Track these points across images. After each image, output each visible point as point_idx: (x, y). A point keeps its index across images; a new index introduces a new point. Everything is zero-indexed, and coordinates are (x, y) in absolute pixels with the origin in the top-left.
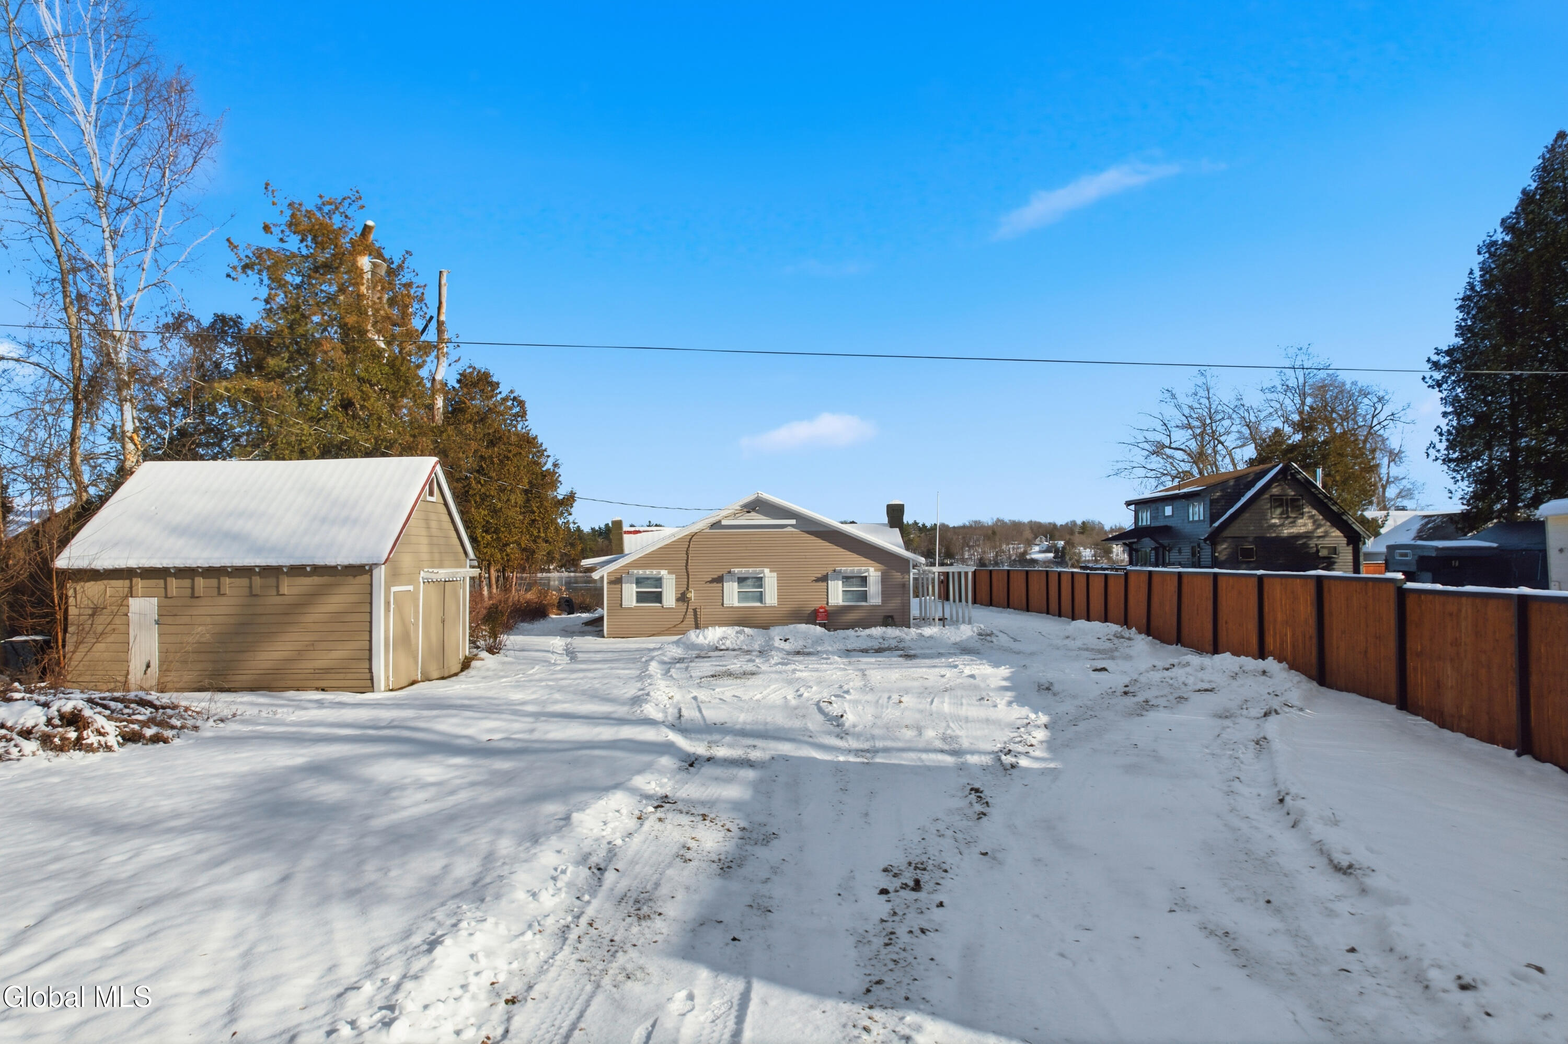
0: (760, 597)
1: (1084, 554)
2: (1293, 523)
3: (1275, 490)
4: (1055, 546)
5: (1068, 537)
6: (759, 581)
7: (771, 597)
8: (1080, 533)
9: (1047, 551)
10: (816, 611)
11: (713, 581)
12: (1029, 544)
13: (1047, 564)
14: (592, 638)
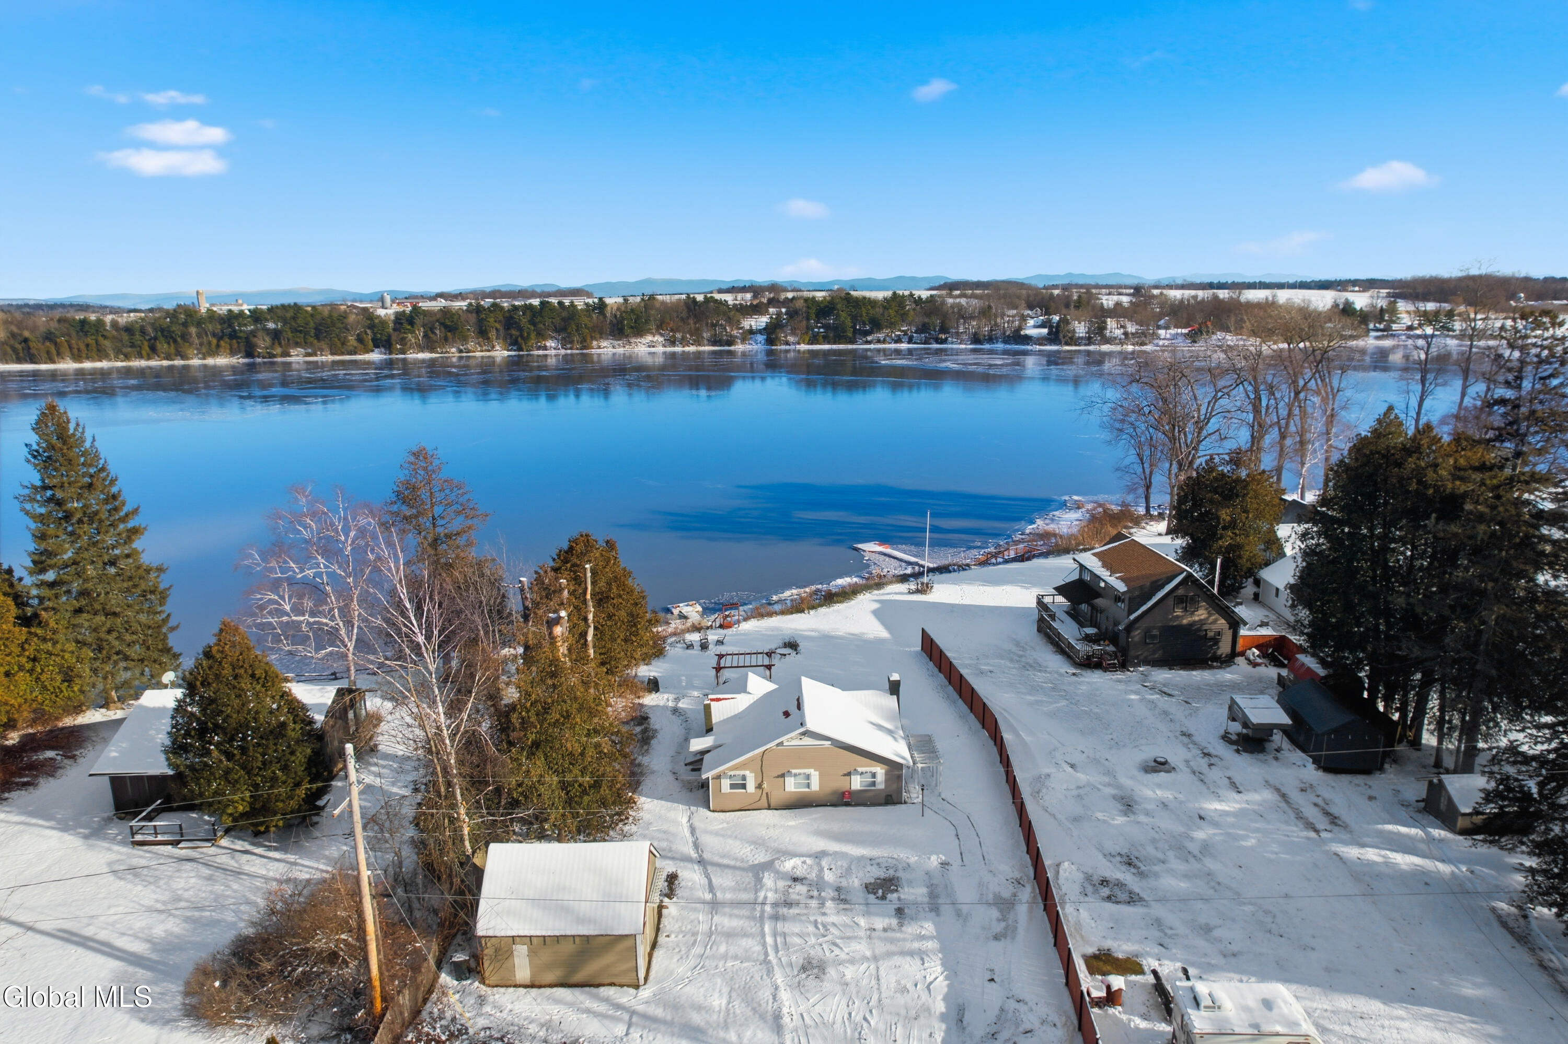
0: (808, 786)
1: (1077, 330)
2: (1192, 613)
3: (1181, 592)
4: (1050, 321)
5: (1063, 311)
6: (808, 777)
7: (815, 786)
8: (1077, 307)
9: (1042, 326)
10: (844, 793)
11: (778, 777)
12: (1023, 319)
13: (1041, 341)
14: (703, 812)
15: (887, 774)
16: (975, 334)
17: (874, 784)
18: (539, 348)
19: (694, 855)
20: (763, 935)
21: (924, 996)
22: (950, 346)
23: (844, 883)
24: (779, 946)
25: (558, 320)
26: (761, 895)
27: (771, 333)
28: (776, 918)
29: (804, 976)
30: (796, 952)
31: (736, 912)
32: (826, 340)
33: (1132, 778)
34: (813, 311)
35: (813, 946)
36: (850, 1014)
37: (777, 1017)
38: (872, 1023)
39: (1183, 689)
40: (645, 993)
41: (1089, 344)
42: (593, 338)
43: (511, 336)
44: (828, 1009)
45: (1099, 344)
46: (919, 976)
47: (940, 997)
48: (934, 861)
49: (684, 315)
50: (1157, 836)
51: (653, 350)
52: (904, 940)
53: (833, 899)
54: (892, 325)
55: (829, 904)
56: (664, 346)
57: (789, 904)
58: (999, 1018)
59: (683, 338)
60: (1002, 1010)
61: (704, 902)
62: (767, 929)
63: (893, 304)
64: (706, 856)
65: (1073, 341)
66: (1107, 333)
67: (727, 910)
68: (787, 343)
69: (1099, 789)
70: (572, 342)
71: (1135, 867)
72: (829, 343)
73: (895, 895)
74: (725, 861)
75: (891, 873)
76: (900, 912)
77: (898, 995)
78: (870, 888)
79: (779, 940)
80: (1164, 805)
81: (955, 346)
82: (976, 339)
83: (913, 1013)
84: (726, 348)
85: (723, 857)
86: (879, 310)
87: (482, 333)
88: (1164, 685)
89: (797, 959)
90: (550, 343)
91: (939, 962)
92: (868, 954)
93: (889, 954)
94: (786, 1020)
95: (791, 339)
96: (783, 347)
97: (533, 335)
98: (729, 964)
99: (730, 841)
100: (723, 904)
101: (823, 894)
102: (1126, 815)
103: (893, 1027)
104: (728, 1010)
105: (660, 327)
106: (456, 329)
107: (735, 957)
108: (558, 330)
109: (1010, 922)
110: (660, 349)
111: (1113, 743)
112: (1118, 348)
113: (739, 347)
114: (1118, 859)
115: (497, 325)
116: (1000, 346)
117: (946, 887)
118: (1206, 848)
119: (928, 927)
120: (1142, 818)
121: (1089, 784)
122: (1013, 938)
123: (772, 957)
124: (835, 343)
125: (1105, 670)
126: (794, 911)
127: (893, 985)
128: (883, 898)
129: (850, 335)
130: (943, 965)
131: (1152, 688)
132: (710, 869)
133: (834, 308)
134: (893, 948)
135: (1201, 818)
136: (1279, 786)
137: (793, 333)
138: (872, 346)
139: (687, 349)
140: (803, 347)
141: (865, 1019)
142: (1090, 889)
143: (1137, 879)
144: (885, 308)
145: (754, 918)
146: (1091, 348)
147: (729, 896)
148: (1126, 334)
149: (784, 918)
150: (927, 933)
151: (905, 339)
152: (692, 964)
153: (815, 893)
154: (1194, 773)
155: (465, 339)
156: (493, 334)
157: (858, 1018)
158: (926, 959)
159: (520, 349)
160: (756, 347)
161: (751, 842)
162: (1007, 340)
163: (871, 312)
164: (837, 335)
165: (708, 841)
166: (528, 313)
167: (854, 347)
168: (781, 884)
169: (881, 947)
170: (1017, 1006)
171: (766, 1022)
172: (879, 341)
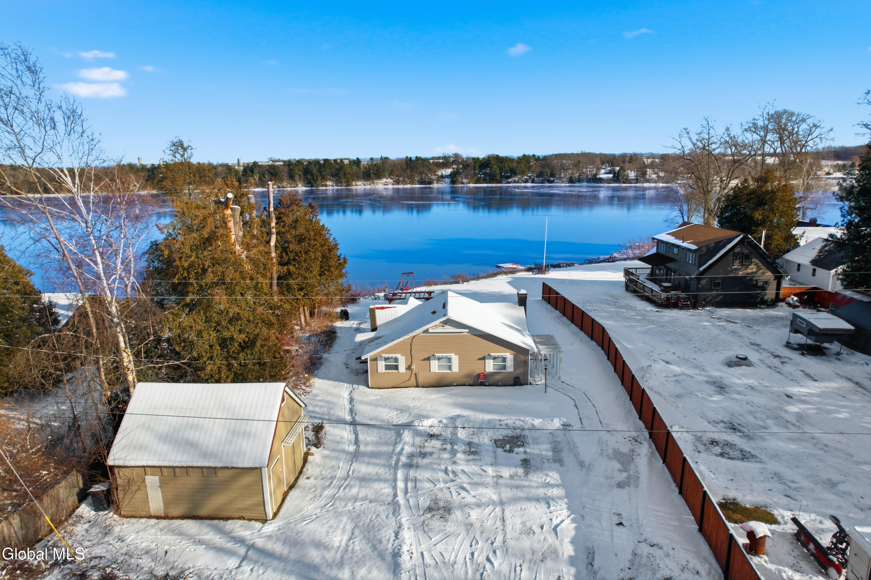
0: (450, 368)
1: (630, 175)
2: (747, 267)
3: (737, 250)
4: (614, 170)
5: (622, 164)
6: (449, 360)
7: (456, 368)
8: (629, 162)
9: (609, 173)
10: (479, 375)
11: (425, 359)
12: (599, 169)
13: (608, 181)
14: (363, 388)
15: (515, 359)
16: (571, 178)
17: (504, 367)
18: (323, 186)
19: (348, 418)
20: (395, 480)
21: (551, 539)
22: (556, 184)
23: (475, 440)
24: (409, 490)
25: (333, 170)
26: (399, 448)
27: (453, 178)
28: (409, 466)
29: (429, 516)
30: (424, 494)
31: (374, 460)
32: (485, 181)
33: (718, 370)
34: (477, 165)
35: (441, 489)
36: (473, 554)
37: (396, 554)
38: (496, 564)
39: (743, 320)
40: (269, 528)
41: (636, 183)
42: (353, 180)
43: (307, 178)
44: (450, 548)
45: (643, 183)
46: (545, 519)
47: (567, 540)
48: (557, 423)
49: (405, 167)
50: (753, 409)
51: (386, 187)
52: (529, 487)
53: (464, 452)
54: (523, 173)
55: (460, 456)
56: (393, 184)
57: (424, 455)
58: (632, 562)
59: (403, 180)
60: (635, 554)
61: (347, 453)
62: (400, 475)
63: (523, 161)
64: (358, 419)
65: (627, 180)
66: (648, 177)
67: (366, 459)
68: (463, 183)
69: (692, 377)
70: (341, 182)
71: (740, 431)
72: (486, 183)
73: (521, 449)
74: (373, 423)
75: (518, 432)
76: (526, 463)
77: (524, 536)
78: (499, 443)
79: (410, 485)
80: (752, 388)
81: (558, 184)
82: (571, 181)
83: (539, 556)
84: (428, 186)
85: (371, 419)
86: (515, 164)
87: (291, 177)
88: (728, 317)
89: (424, 502)
90: (329, 183)
91: (565, 506)
92: (495, 497)
93: (516, 500)
94: (405, 557)
95: (465, 181)
96: (460, 185)
97: (319, 178)
98: (358, 504)
99: (381, 409)
100: (364, 454)
101: (455, 447)
102: (720, 393)
103: (518, 569)
104: (347, 546)
105: (391, 175)
106: (277, 175)
107: (365, 499)
108: (333, 176)
109: (632, 473)
110: (390, 187)
111: (696, 349)
112: (653, 185)
113: (435, 185)
114: (722, 425)
115: (300, 173)
116: (585, 184)
117: (569, 443)
118: (800, 417)
119: (554, 477)
120: (735, 396)
121: (683, 374)
122: (637, 487)
123: (400, 499)
124: (490, 183)
125: (681, 308)
126: (425, 461)
127: (518, 527)
128: (511, 451)
129: (498, 178)
130: (569, 508)
131: (719, 319)
132: (359, 428)
133: (489, 163)
134: (520, 494)
135: (788, 396)
136: (851, 378)
137: (466, 178)
138: (511, 185)
139: (406, 186)
140: (472, 185)
141: (488, 560)
142: (702, 448)
143: (745, 441)
144: (518, 163)
145: (390, 466)
146: (638, 185)
147: (370, 448)
148: (658, 177)
149: (417, 466)
150: (552, 482)
151: (530, 181)
152: (323, 503)
153: (448, 447)
154: (770, 367)
155: (281, 181)
156: (297, 178)
157: (480, 558)
158: (551, 503)
159: (312, 186)
160: (445, 185)
161: (397, 410)
162: (589, 181)
163: (511, 165)
164: (492, 179)
165: (360, 408)
166: (317, 166)
167: (501, 185)
168: (418, 440)
169: (507, 493)
170: (651, 550)
171: (383, 559)
172: (515, 182)
